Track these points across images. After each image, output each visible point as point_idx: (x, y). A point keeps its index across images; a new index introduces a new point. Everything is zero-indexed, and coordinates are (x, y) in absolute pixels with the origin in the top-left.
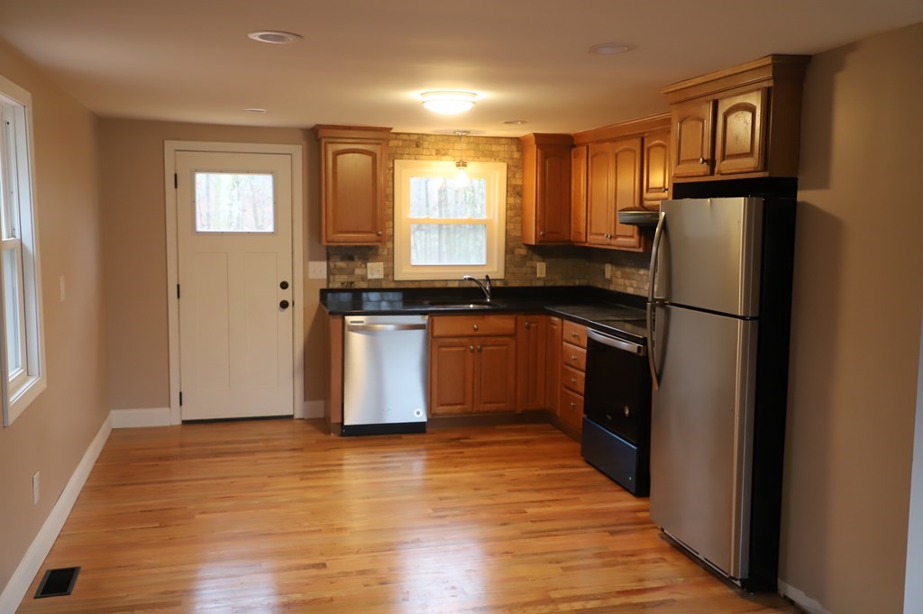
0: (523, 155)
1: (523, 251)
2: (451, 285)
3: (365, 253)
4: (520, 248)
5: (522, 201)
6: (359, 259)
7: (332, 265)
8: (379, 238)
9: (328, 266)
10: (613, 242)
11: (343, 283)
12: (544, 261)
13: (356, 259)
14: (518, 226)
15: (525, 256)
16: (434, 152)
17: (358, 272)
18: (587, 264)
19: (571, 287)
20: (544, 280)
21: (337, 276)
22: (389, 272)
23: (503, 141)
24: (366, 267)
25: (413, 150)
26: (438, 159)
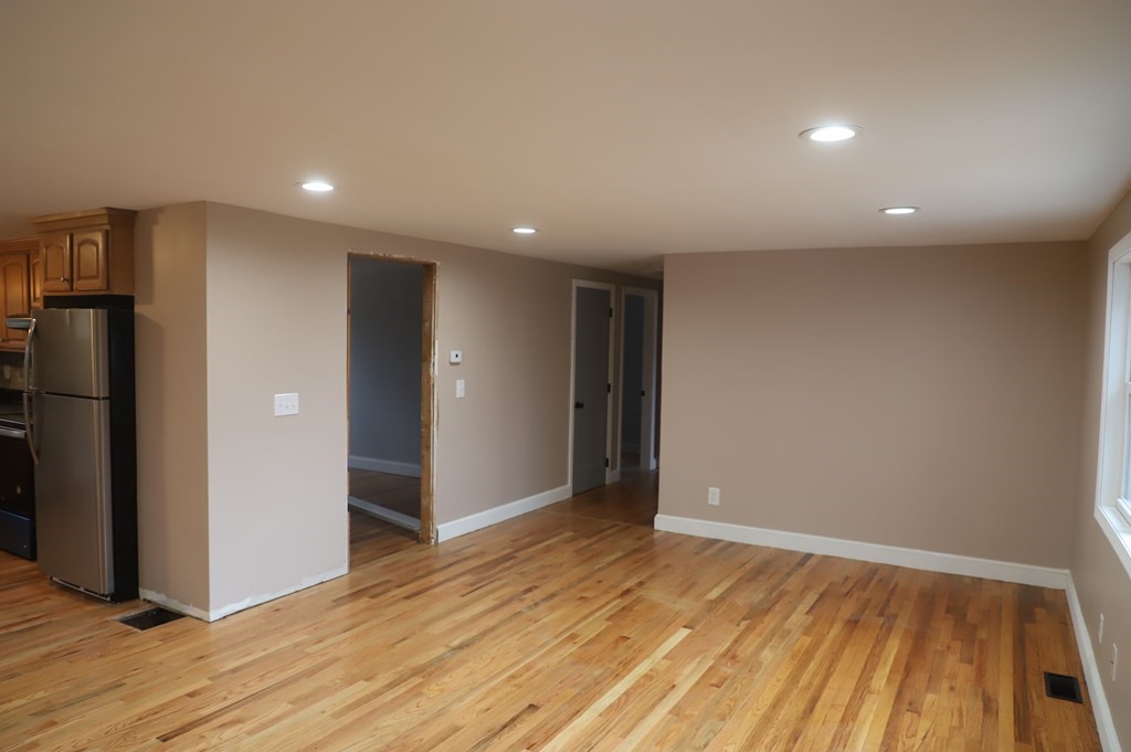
10: (5, 344)
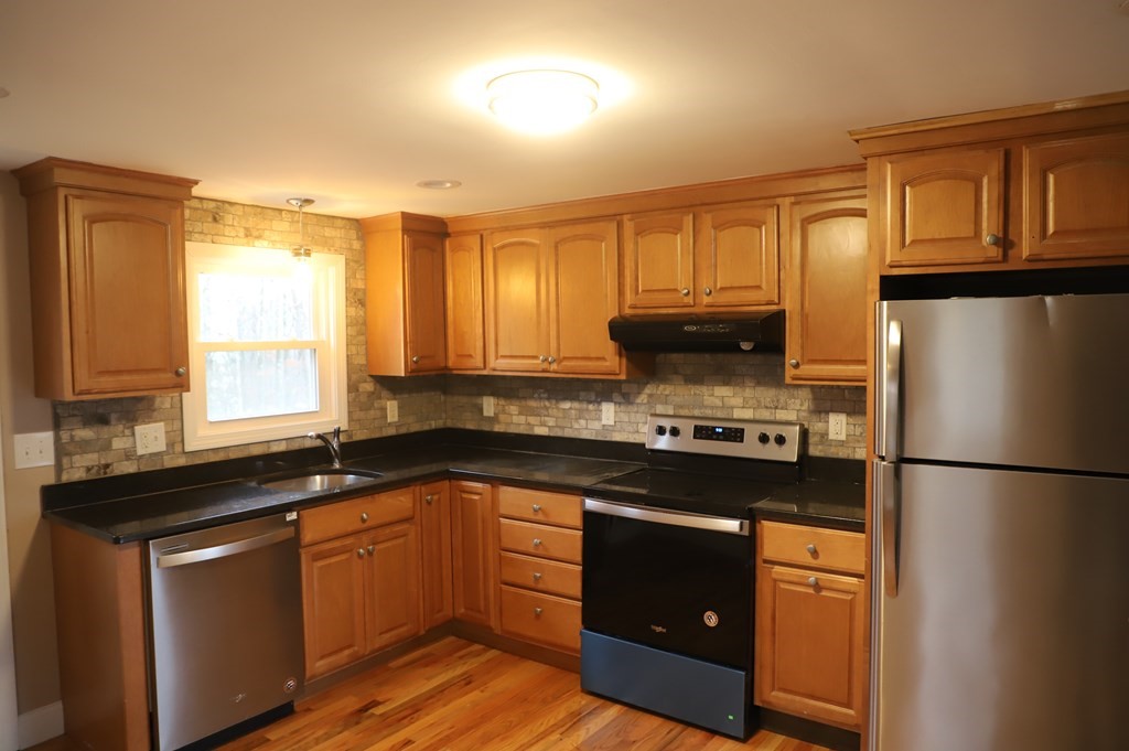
0: (364, 246)
1: (369, 387)
2: (276, 448)
3: (132, 409)
4: (365, 381)
5: (365, 313)
6: (119, 420)
7: (65, 436)
8: (178, 380)
9: (57, 440)
11: (89, 469)
12: (395, 399)
13: (113, 422)
14: (362, 350)
15: (373, 393)
16: (242, 233)
17: (118, 444)
18: (442, 398)
19: (427, 432)
20: (398, 426)
21: (76, 458)
22: (177, 437)
23: (339, 223)
24: (133, 434)
25: (208, 226)
26: (248, 244)
